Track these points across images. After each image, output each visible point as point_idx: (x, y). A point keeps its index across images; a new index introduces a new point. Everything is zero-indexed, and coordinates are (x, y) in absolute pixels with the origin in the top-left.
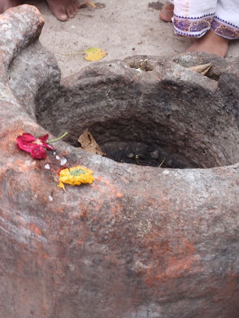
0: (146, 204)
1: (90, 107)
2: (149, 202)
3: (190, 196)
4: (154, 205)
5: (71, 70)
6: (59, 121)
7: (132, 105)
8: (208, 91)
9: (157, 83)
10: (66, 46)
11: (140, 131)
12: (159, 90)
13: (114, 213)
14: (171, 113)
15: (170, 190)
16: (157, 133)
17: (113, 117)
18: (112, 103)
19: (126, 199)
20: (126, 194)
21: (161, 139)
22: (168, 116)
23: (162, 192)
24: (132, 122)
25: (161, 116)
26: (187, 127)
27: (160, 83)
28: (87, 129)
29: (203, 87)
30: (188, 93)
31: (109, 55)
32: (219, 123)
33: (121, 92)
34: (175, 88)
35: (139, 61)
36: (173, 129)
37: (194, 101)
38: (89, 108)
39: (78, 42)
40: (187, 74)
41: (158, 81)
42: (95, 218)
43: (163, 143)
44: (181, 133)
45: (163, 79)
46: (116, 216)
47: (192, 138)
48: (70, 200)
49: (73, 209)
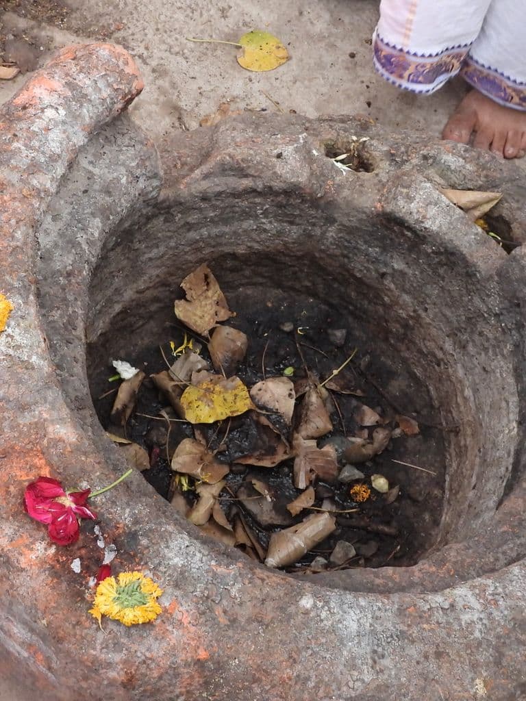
0: (250, 679)
1: (218, 230)
2: (257, 676)
3: (338, 673)
4: (264, 683)
5: (200, 88)
6: (147, 256)
7: (310, 236)
8: (473, 269)
9: (372, 212)
10: (201, 15)
11: (319, 280)
12: (374, 225)
13: (186, 687)
14: (389, 271)
15: (304, 653)
16: (353, 294)
17: (265, 248)
18: (268, 227)
19: (213, 664)
20: (216, 655)
21: (359, 306)
22: (383, 275)
23: (286, 656)
24: (306, 262)
25: (368, 270)
26: (417, 307)
27: (378, 215)
28: (205, 264)
29: (467, 255)
30: (433, 252)
31: (294, 62)
32: (481, 334)
33: (291, 212)
34: (409, 234)
35: (347, 137)
36: (386, 299)
37: (441, 271)
38: (215, 231)
39: (230, 7)
40: (440, 215)
41: (375, 208)
42: (149, 687)
43: (361, 314)
44: (401, 311)
45: (388, 210)
46: (188, 692)
47: (422, 330)
48: (107, 647)
49: (109, 665)
